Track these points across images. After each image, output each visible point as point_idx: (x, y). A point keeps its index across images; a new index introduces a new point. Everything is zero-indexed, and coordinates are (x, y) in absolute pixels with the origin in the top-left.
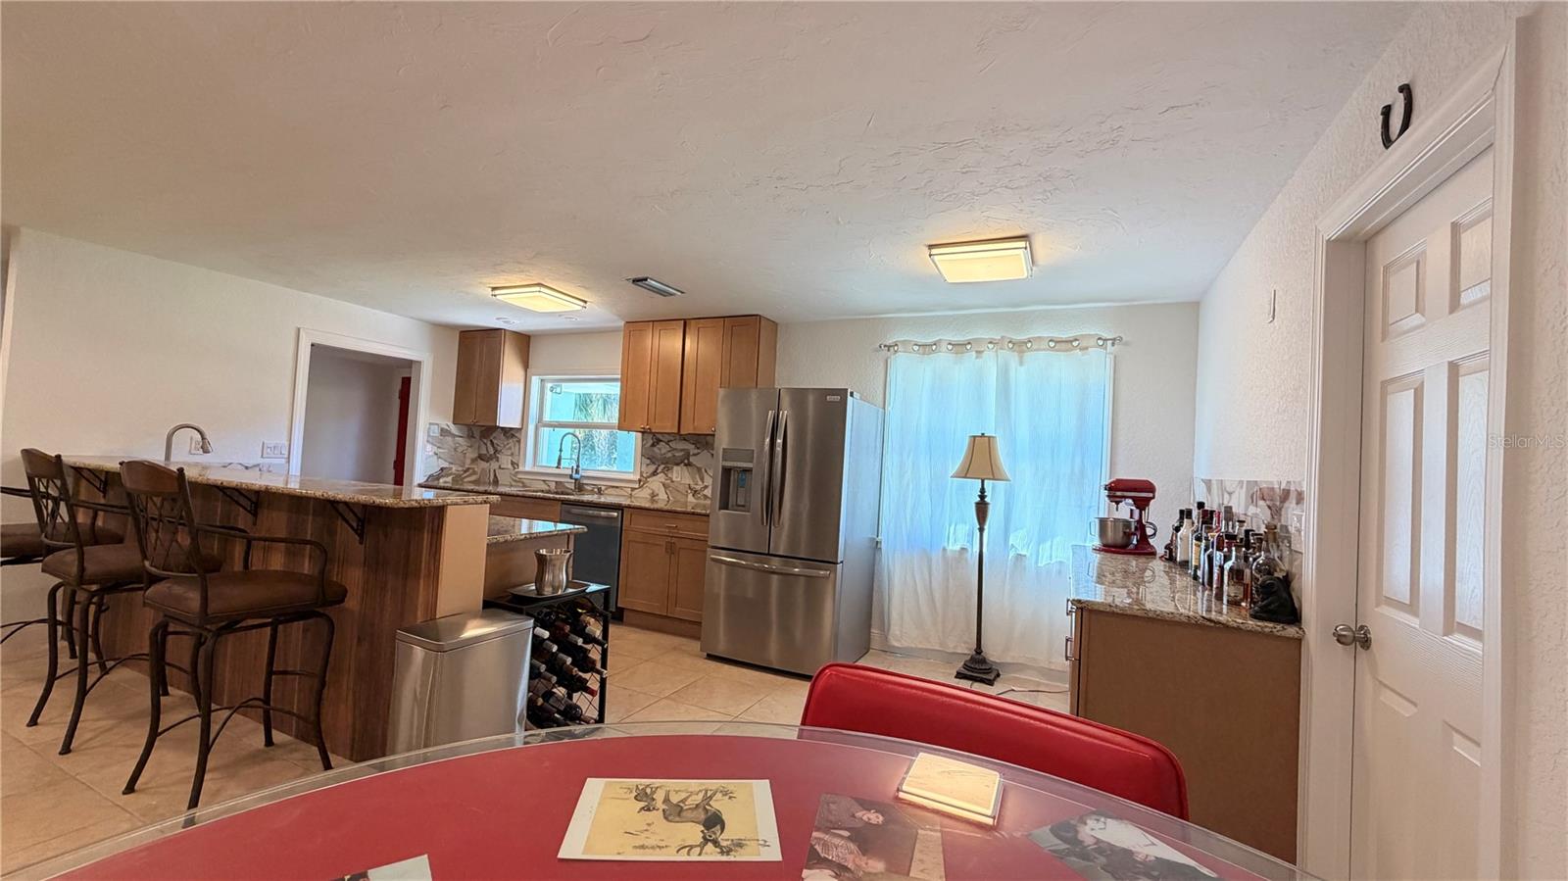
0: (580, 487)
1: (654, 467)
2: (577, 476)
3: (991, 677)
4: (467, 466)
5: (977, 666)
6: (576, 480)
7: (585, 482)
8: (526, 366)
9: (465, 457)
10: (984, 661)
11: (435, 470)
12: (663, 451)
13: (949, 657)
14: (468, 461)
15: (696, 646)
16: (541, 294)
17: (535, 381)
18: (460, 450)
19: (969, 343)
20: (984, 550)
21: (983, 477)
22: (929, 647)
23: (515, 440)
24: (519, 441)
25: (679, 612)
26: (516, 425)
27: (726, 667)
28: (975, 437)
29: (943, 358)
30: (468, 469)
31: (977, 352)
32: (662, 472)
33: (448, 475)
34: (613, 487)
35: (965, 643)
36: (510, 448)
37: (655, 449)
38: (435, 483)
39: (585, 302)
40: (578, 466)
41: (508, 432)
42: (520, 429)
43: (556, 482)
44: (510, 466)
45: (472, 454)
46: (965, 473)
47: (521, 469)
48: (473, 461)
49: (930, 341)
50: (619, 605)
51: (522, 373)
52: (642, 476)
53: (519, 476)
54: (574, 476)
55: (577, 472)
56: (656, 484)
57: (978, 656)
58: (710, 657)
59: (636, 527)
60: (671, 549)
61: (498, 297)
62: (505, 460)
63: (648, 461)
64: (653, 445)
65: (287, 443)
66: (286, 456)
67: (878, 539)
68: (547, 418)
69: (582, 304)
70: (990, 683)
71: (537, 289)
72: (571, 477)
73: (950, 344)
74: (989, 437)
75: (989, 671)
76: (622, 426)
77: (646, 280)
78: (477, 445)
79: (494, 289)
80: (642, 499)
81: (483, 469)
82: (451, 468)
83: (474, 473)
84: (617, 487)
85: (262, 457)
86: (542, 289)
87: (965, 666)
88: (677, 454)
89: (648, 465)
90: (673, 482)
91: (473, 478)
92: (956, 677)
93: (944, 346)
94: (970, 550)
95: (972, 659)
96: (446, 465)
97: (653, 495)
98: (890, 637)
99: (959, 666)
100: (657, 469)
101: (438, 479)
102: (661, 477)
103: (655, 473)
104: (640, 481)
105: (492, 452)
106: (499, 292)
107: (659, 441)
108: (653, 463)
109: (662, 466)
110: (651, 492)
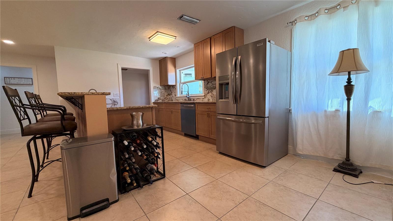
0: (189, 99)
1: (208, 91)
2: (188, 96)
3: (357, 173)
4: (165, 97)
5: (347, 167)
6: (188, 97)
7: (191, 98)
8: (175, 67)
9: (164, 95)
10: (352, 165)
11: (157, 98)
12: (210, 85)
13: (329, 161)
14: (165, 96)
15: (214, 147)
16: (159, 35)
17: (178, 71)
18: (163, 93)
19: (339, 5)
20: (351, 110)
21: (349, 70)
22: (318, 155)
23: (175, 88)
24: (176, 89)
25: (212, 136)
26: (174, 84)
27: (224, 157)
28: (343, 51)
29: (322, 18)
30: (166, 98)
31: (344, 8)
33: (161, 100)
34: (198, 99)
35: (339, 154)
36: (174, 91)
37: (208, 85)
38: (157, 102)
39: (176, 37)
40: (188, 93)
41: (174, 86)
42: (175, 85)
43: (185, 99)
44: (174, 96)
45: (166, 94)
46: (337, 71)
47: (177, 96)
48: (167, 96)
49: (314, 12)
50: (196, 134)
51: (174, 69)
52: (205, 94)
53: (177, 98)
54: (187, 96)
55: (188, 95)
56: (209, 96)
57: (347, 162)
58: (220, 153)
59: (199, 109)
60: (209, 116)
61: (151, 40)
62: (173, 94)
63: (206, 89)
64: (207, 84)
65: (119, 93)
66: (119, 96)
67: (290, 109)
68: (182, 81)
69: (175, 38)
70: (356, 176)
71: (157, 34)
72: (186, 97)
73: (326, 10)
74: (353, 49)
75: (355, 170)
76: (197, 78)
77: (183, 16)
78: (167, 91)
79: (149, 38)
80: (206, 100)
81: (169, 98)
82: (161, 98)
83: (167, 99)
84: (199, 99)
85: (114, 97)
86: (159, 33)
87: (339, 166)
88: (214, 86)
89: (206, 90)
90: (214, 95)
91: (167, 100)
92: (333, 171)
93: (322, 11)
94: (341, 110)
95: (343, 163)
96: (160, 97)
97: (209, 100)
98: (297, 150)
99: (336, 165)
100: (209, 91)
101: (158, 101)
102: (210, 94)
103: (208, 93)
104: (204, 96)
105: (171, 93)
106: (150, 39)
107: (209, 82)
108: (208, 90)
109: (210, 90)
110: (208, 99)
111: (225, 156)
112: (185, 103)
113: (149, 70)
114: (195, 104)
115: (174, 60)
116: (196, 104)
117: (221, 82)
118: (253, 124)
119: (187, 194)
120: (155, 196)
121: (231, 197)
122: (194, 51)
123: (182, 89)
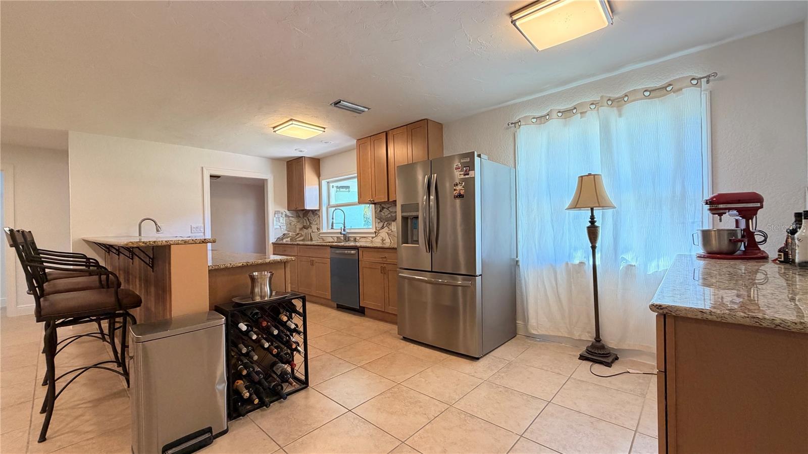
0: (347, 239)
1: (382, 224)
2: (344, 233)
3: (609, 360)
4: (297, 232)
5: (596, 352)
6: (344, 235)
7: (350, 235)
8: (319, 175)
9: (296, 227)
10: (603, 347)
11: (280, 235)
12: (386, 214)
13: (576, 342)
14: (298, 230)
15: (394, 329)
16: (293, 125)
17: (324, 183)
18: (293, 224)
19: (575, 108)
20: (597, 263)
21: (592, 206)
22: (560, 334)
23: (318, 216)
24: (319, 217)
25: (390, 309)
26: (317, 208)
27: (412, 345)
28: (582, 177)
29: (555, 123)
30: (298, 234)
31: (581, 113)
32: (386, 226)
33: (288, 238)
34: (363, 237)
35: (589, 332)
36: (316, 221)
37: (382, 213)
38: (281, 242)
39: (324, 128)
40: (345, 227)
41: (314, 212)
42: (319, 210)
43: (337, 237)
44: (317, 231)
45: (299, 226)
46: (576, 205)
47: (321, 231)
48: (301, 229)
49: (545, 113)
50: (361, 305)
51: (317, 180)
52: (376, 229)
53: (321, 235)
54: (343, 232)
55: (344, 230)
56: (384, 233)
57: (598, 344)
58: (405, 339)
59: (366, 259)
60: (383, 271)
61: (277, 132)
62: (314, 227)
63: (379, 221)
64: (381, 211)
65: (203, 225)
66: (203, 232)
67: (517, 259)
68: (333, 202)
69: (323, 130)
70: (609, 365)
71: (291, 122)
72: (341, 233)
73: (559, 112)
74: (594, 175)
75: (607, 355)
76: (361, 201)
77: (340, 102)
78: (302, 221)
79: (274, 128)
80: (377, 243)
81: (306, 233)
82: (289, 234)
83: (302, 236)
84: (365, 237)
85: (191, 233)
86: (294, 122)
87: (588, 351)
88: (393, 215)
89: (379, 223)
90: (392, 231)
91: (301, 238)
92: (579, 359)
93: (554, 115)
94: (587, 263)
95: (593, 346)
96: (286, 232)
97: (383, 240)
98: (529, 327)
99: (583, 349)
100: (384, 225)
101: (282, 240)
102: (386, 230)
103: (383, 228)
104: (375, 232)
105: (308, 224)
106: (276, 129)
107: (383, 208)
108: (381, 221)
109: (386, 223)
110: (382, 238)
111: (412, 343)
112: (339, 246)
113: (267, 180)
114: (358, 249)
115: (316, 163)
116: (360, 248)
117: (405, 214)
118: (460, 287)
119: (350, 411)
120: (295, 419)
121: (421, 409)
122: (355, 150)
123: (333, 219)
